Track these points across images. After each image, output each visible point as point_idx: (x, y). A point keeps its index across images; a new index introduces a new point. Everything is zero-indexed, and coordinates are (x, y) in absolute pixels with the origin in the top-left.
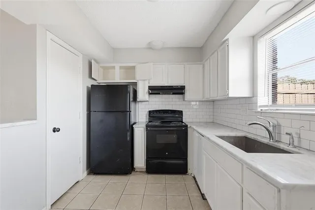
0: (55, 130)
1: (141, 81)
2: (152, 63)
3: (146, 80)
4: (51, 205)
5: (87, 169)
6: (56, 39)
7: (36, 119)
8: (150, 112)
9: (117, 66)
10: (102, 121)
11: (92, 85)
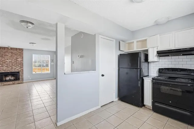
0: (103, 75)
1: (151, 48)
2: (159, 35)
3: (155, 47)
4: (101, 107)
5: (118, 97)
6: (102, 37)
7: (95, 70)
8: (160, 69)
9: (135, 41)
10: (127, 73)
11: (120, 54)
